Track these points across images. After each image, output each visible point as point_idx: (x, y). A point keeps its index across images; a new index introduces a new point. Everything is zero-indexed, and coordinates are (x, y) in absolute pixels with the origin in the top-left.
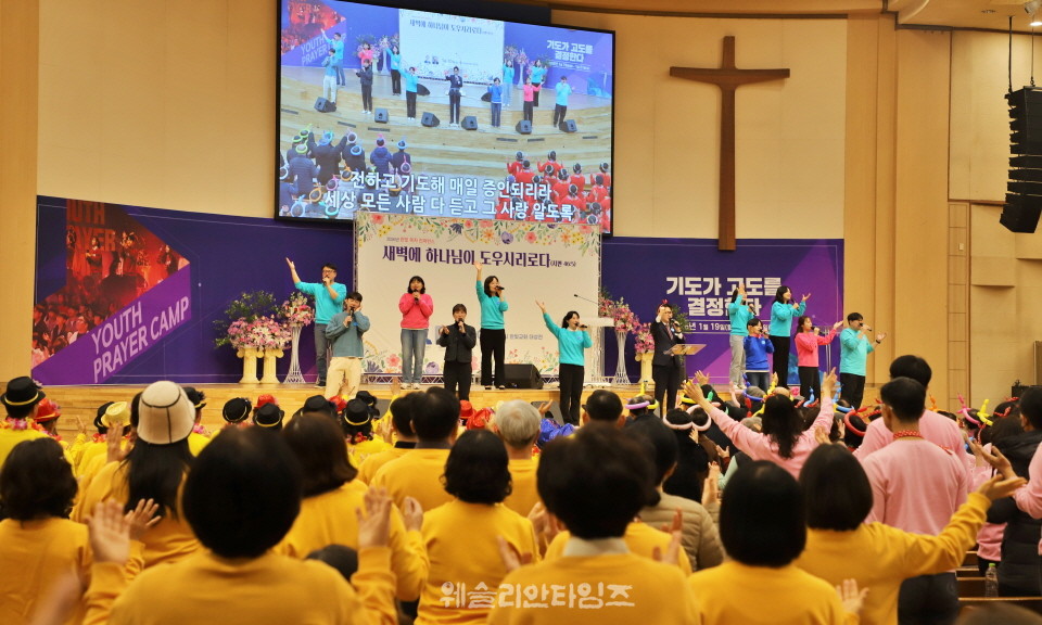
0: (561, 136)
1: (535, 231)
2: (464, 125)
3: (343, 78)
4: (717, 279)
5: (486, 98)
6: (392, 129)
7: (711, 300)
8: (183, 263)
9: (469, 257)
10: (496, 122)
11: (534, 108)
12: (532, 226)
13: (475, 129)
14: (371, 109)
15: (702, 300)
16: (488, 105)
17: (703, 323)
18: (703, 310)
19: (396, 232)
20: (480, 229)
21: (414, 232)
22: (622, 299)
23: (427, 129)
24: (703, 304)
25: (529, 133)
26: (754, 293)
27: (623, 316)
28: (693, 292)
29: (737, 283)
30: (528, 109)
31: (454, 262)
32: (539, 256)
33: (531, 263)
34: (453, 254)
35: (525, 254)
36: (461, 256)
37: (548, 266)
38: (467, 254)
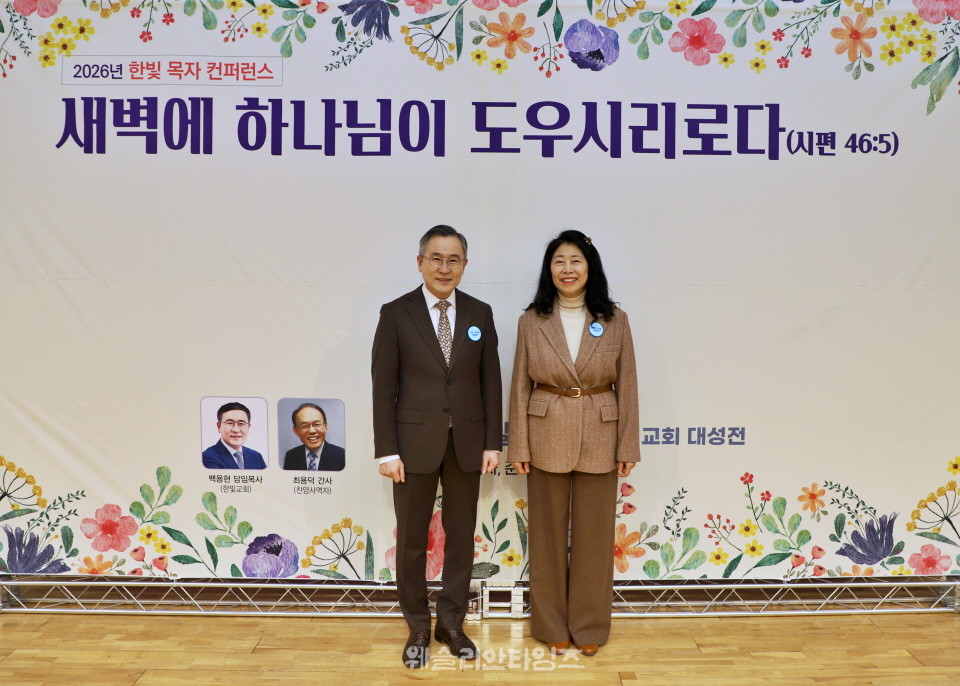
1: (715, 16)
9: (429, 127)
19: (113, 41)
20: (475, 14)
21: (185, 40)
31: (357, 150)
32: (732, 115)
33: (696, 144)
34: (352, 120)
35: (670, 108)
36: (386, 122)
37: (774, 154)
38: (414, 111)
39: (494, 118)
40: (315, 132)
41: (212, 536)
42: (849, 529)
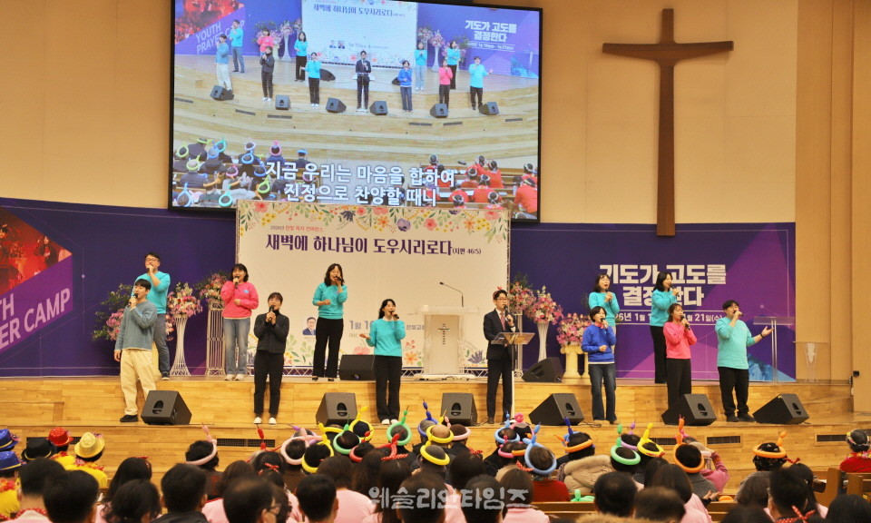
0: (482, 119)
1: (435, 218)
2: (373, 110)
3: (242, 65)
4: (655, 267)
5: (396, 82)
6: (294, 116)
7: (649, 289)
8: (64, 254)
9: (363, 245)
10: (407, 105)
11: (451, 91)
12: (432, 213)
13: (385, 114)
14: (271, 96)
15: (639, 288)
16: (398, 88)
17: (640, 313)
18: (640, 300)
19: (281, 220)
20: (374, 216)
21: (300, 220)
22: (544, 288)
23: (332, 115)
24: (639, 293)
25: (445, 117)
26: (696, 281)
27: (542, 306)
28: (629, 281)
29: (677, 271)
30: (444, 92)
31: (345, 250)
32: (439, 244)
33: (430, 251)
34: (343, 243)
35: (423, 242)
36: (352, 244)
37: (449, 254)
38: (359, 241)
39: (379, 243)
40: (334, 245)
41: (304, 354)
42: (471, 354)
